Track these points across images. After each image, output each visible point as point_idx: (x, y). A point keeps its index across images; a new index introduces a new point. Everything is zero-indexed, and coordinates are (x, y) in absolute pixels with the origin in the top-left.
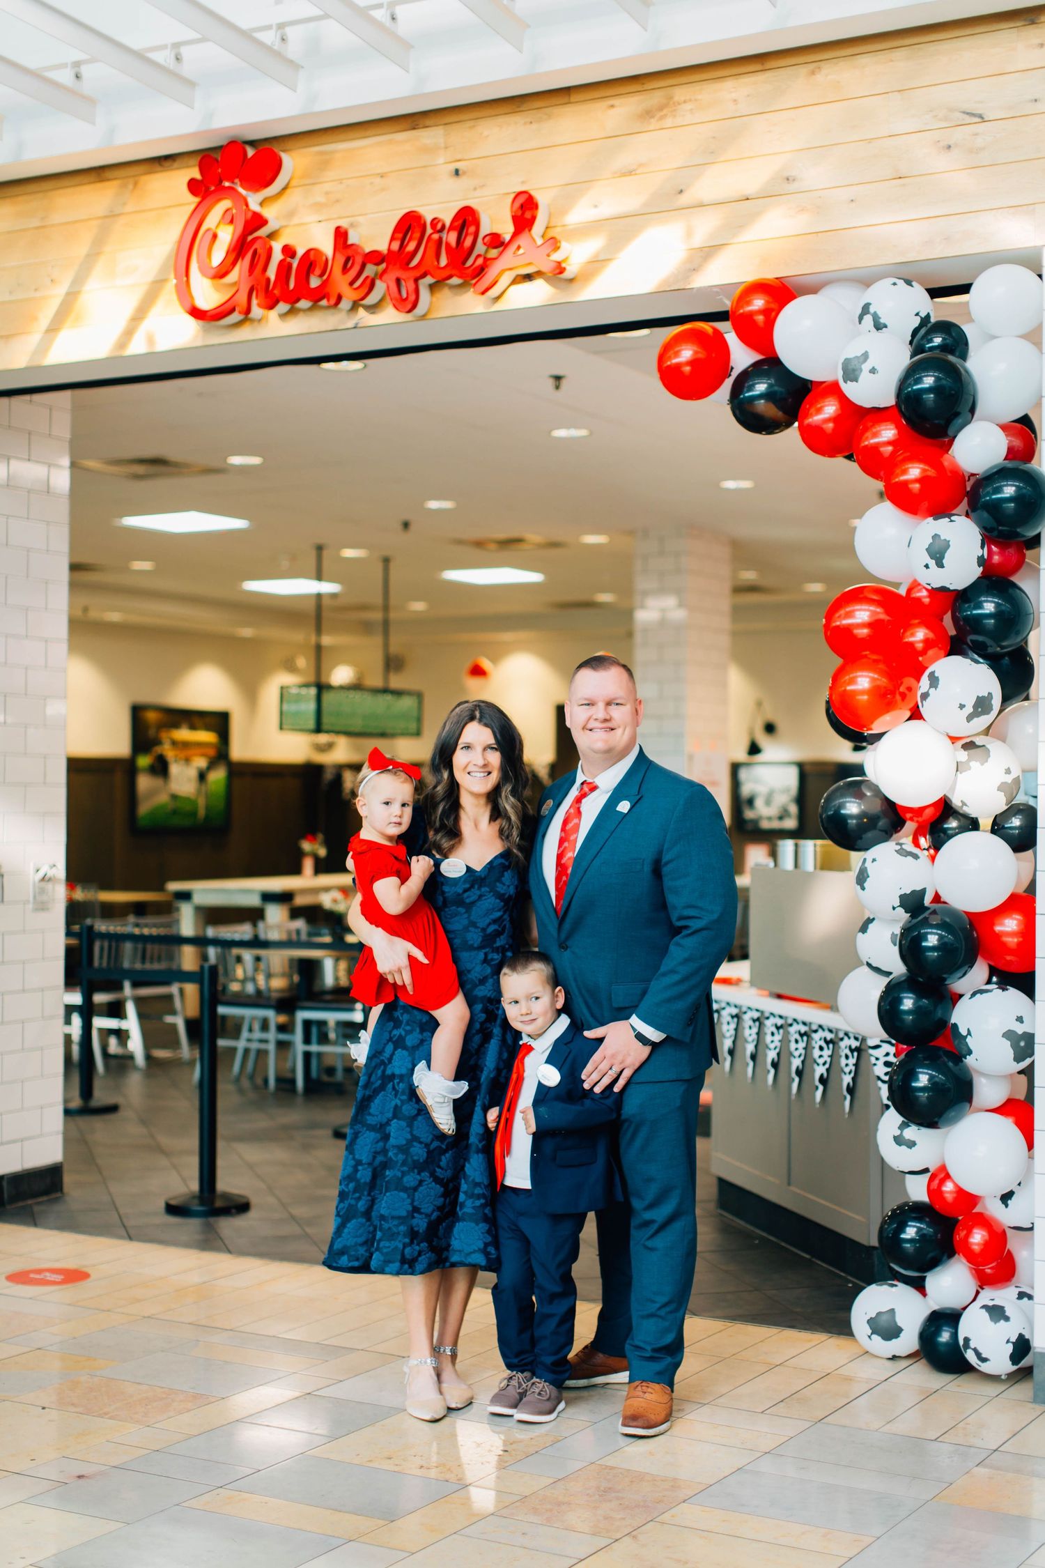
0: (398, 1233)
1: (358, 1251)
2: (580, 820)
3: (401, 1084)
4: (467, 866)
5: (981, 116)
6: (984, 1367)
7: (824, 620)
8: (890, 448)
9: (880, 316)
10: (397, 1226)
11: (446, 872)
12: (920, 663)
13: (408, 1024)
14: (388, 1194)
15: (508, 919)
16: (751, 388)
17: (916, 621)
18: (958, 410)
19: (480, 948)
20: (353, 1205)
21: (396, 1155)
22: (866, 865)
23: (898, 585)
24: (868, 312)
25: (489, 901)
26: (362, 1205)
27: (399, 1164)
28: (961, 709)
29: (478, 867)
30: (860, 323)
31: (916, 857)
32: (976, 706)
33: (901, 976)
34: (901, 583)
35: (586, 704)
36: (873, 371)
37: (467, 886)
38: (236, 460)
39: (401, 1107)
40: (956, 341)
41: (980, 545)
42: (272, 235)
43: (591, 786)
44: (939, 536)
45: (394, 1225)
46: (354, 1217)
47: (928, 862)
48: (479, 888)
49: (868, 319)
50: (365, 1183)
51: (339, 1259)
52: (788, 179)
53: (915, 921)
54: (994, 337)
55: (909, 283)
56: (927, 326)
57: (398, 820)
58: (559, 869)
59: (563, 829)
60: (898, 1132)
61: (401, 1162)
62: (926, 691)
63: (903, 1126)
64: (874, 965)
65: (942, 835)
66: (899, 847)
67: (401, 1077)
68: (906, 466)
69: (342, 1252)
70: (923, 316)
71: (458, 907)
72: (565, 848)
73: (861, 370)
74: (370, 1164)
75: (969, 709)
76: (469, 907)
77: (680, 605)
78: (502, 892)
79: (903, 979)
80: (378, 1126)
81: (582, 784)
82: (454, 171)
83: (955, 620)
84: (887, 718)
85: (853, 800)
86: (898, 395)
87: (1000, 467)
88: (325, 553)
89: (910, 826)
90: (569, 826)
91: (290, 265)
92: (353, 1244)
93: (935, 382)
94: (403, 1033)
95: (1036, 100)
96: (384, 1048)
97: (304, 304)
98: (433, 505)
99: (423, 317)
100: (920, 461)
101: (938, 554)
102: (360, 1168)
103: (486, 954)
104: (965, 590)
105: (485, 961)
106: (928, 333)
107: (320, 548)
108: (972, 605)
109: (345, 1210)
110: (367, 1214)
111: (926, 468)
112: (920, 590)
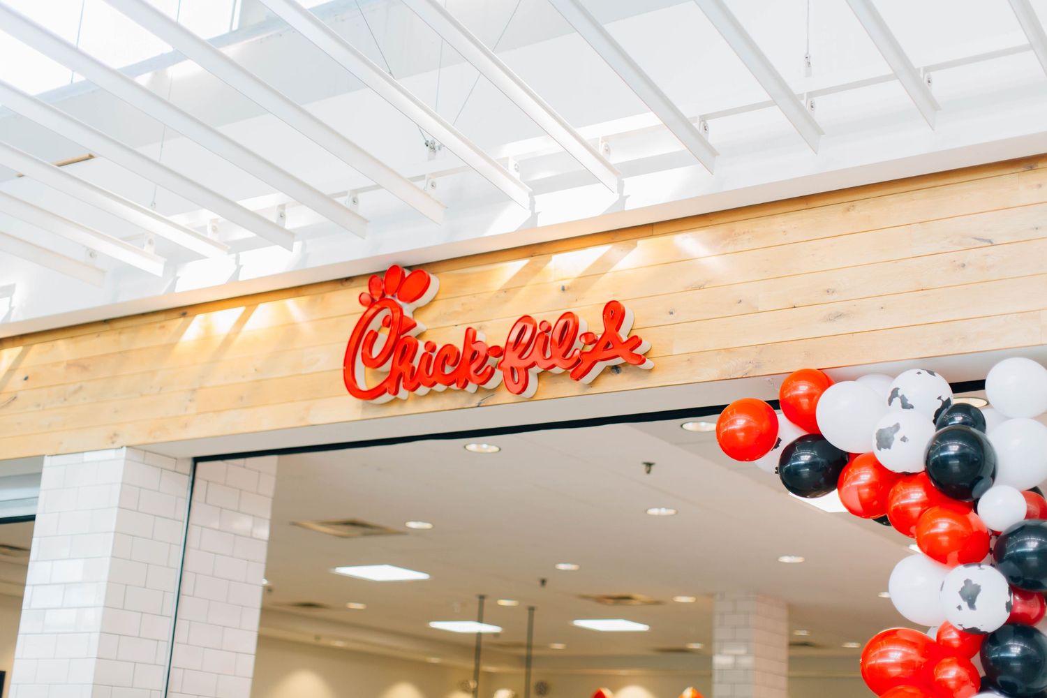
5: (990, 241)
7: (861, 659)
8: (919, 509)
9: (907, 398)
16: (797, 459)
17: (948, 660)
18: (982, 475)
23: (926, 629)
24: (897, 395)
30: (890, 404)
34: (929, 627)
36: (904, 439)
38: (412, 525)
40: (976, 419)
41: (1008, 592)
42: (419, 336)
44: (971, 582)
49: (897, 401)
52: (828, 292)
54: (1007, 418)
55: (931, 373)
56: (947, 407)
68: (936, 521)
70: (944, 400)
73: (893, 439)
77: (748, 654)
82: (561, 287)
83: (984, 661)
86: (927, 463)
87: (1022, 525)
88: (486, 601)
91: (430, 357)
93: (960, 449)
95: (1037, 229)
97: (440, 387)
98: (562, 567)
99: (531, 399)
100: (948, 517)
101: (970, 596)
104: (994, 634)
106: (949, 413)
107: (482, 597)
108: (1000, 648)
111: (954, 523)
112: (950, 633)
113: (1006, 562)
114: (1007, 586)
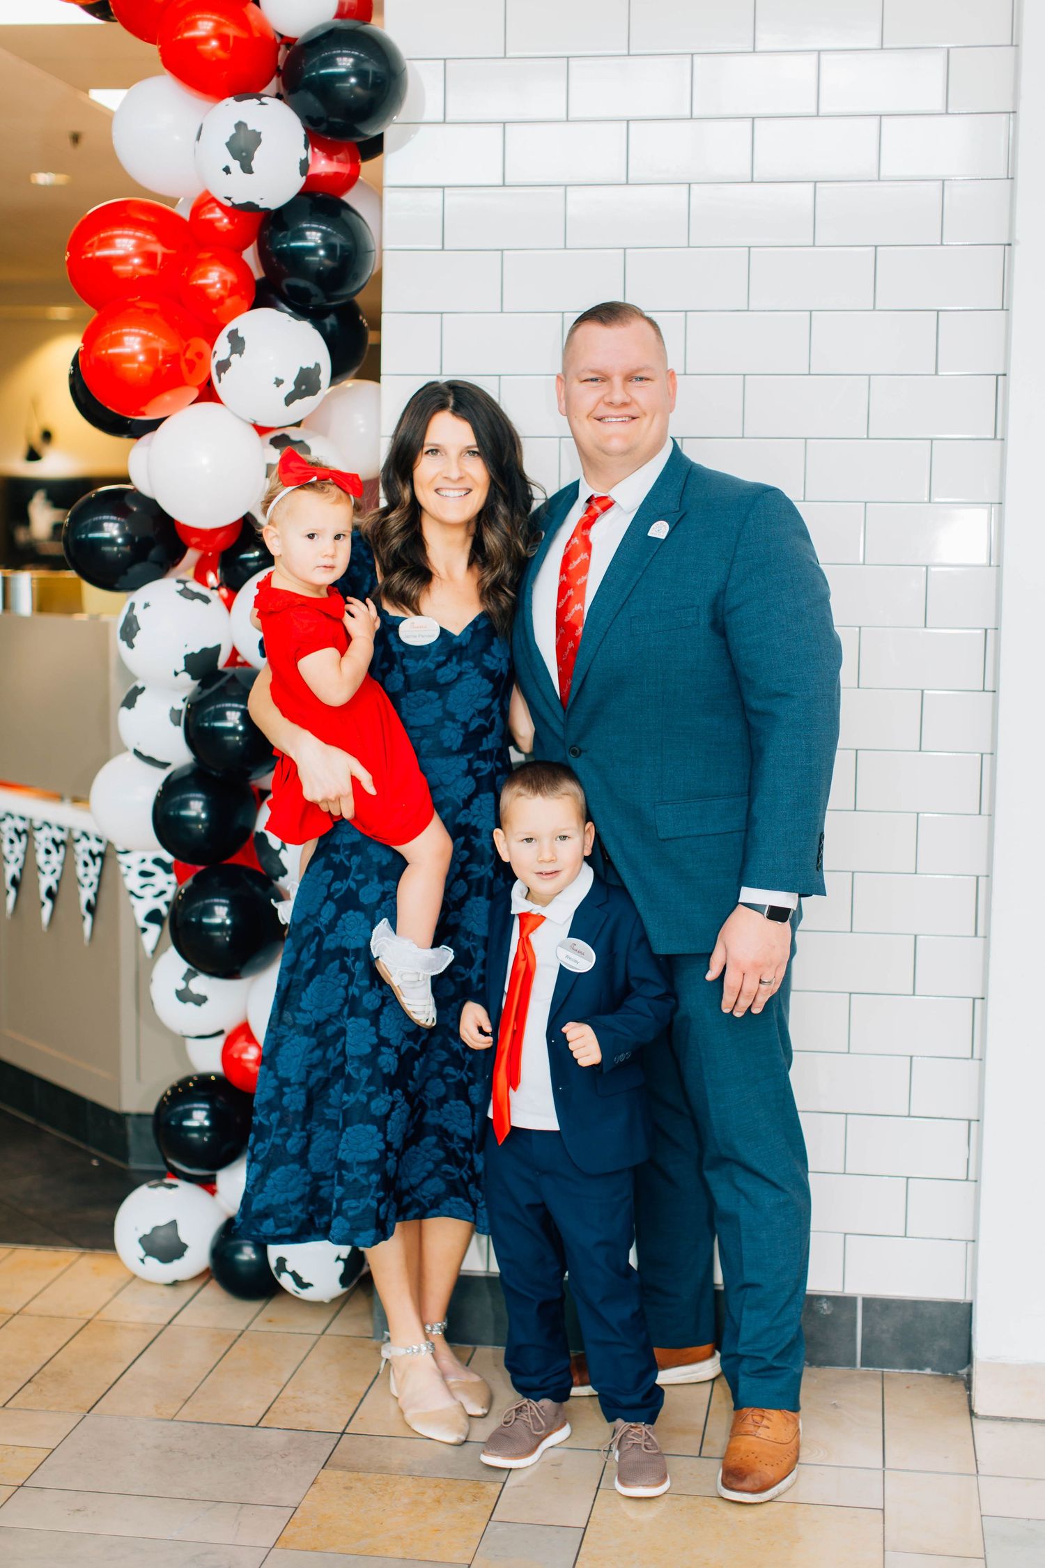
0: (370, 1186)
1: (290, 1211)
2: (589, 555)
3: (357, 963)
4: (441, 629)
6: (305, 1294)
7: (68, 253)
10: (367, 1176)
11: (407, 637)
12: (215, 316)
13: (360, 870)
14: (348, 1129)
15: (498, 710)
17: (208, 255)
19: (461, 751)
20: (278, 1146)
21: (358, 1070)
22: (135, 612)
23: (174, 201)
25: (473, 681)
26: (293, 1145)
27: (363, 1083)
28: (278, 386)
29: (456, 629)
31: (206, 600)
32: (298, 383)
33: (183, 769)
34: (179, 197)
35: (592, 380)
37: (442, 658)
39: (361, 997)
41: (303, 143)
43: (604, 503)
44: (245, 125)
45: (362, 1174)
46: (281, 1163)
47: (223, 607)
48: (459, 662)
50: (296, 1112)
51: (261, 1224)
53: (207, 692)
57: (329, 562)
58: (562, 631)
59: (564, 570)
60: (181, 985)
61: (365, 1079)
62: (224, 357)
63: (188, 976)
64: (146, 753)
65: (240, 569)
66: (181, 587)
67: (357, 952)
68: (194, 17)
69: (264, 1215)
71: (427, 690)
72: (570, 597)
74: (302, 1084)
75: (289, 387)
76: (442, 689)
78: (492, 667)
79: (187, 772)
80: (313, 1027)
81: (589, 501)
83: (263, 255)
84: (167, 397)
85: (113, 518)
87: (332, 27)
89: (192, 556)
90: (574, 564)
92: (281, 1202)
94: (353, 886)
96: (320, 910)
100: (213, 10)
101: (244, 149)
102: (286, 1090)
103: (470, 761)
104: (280, 211)
105: (470, 771)
108: (289, 234)
109: (266, 1153)
110: (302, 1157)
111: (223, 20)
112: (211, 210)
113: (301, 92)
114: (301, 133)
